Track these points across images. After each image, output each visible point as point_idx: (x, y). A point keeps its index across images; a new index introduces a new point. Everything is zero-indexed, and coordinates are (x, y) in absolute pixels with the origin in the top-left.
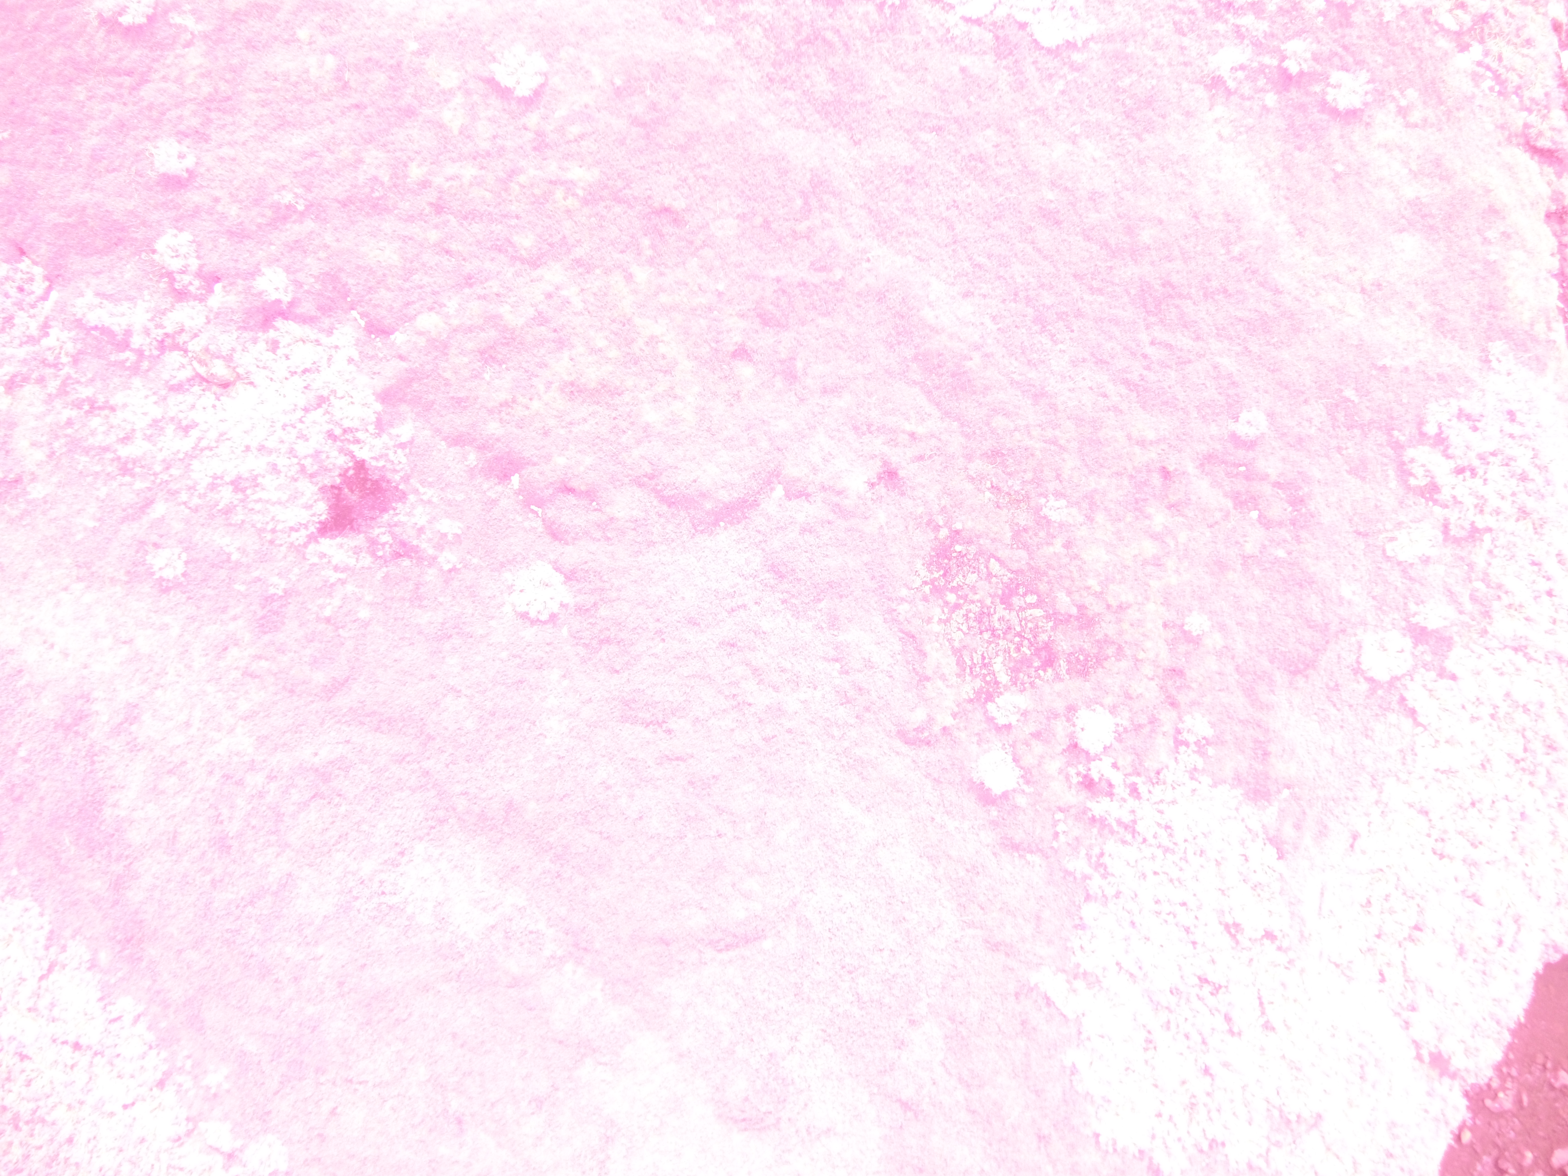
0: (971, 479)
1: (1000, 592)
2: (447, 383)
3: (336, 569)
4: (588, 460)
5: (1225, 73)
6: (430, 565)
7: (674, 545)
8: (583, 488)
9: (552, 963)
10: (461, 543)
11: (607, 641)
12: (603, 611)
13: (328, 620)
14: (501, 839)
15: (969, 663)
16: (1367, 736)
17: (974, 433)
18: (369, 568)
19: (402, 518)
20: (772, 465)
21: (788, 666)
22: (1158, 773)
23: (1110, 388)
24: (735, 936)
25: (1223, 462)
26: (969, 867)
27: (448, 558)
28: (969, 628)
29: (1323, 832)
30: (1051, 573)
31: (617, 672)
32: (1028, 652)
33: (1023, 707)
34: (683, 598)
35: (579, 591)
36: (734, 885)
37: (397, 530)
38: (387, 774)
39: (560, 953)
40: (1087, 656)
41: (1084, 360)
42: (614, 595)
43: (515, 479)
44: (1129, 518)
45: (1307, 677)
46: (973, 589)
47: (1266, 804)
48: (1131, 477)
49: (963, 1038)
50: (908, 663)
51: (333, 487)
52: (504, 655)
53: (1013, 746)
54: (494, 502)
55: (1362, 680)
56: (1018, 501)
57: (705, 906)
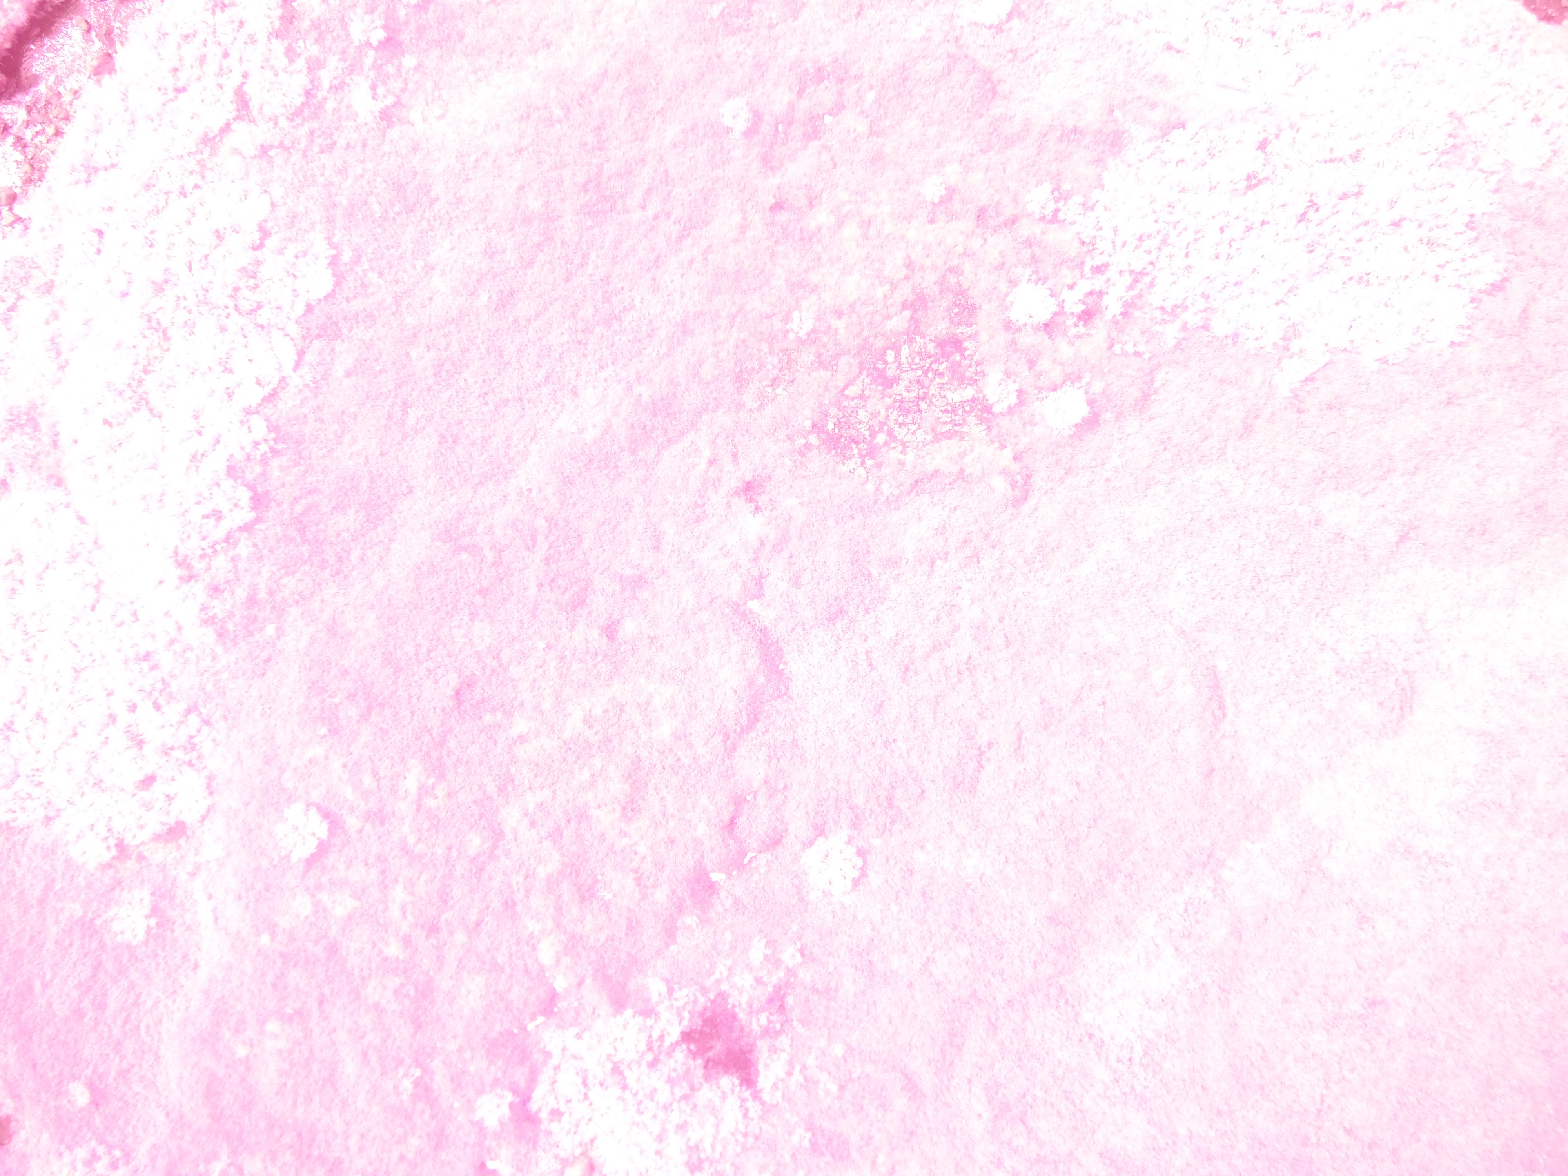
0: (762, 406)
1: (880, 388)
2: (611, 938)
3: (790, 1074)
4: (704, 800)
5: (377, 106)
6: (795, 975)
7: (798, 719)
8: (731, 808)
9: (1220, 892)
10: (775, 941)
11: (890, 799)
12: (860, 800)
13: (842, 1088)
14: (1086, 931)
15: (949, 427)
16: (1067, 25)
17: (715, 399)
18: (792, 1039)
19: (744, 999)
20: (727, 610)
21: (933, 614)
22: (1083, 243)
23: (685, 255)
24: (1210, 698)
25: (772, 147)
26: (1161, 447)
27: (790, 956)
28: (914, 423)
29: (1161, 80)
30: (865, 333)
31: (923, 792)
32: (945, 365)
33: (1001, 375)
34: (853, 715)
35: (836, 823)
36: (1157, 695)
37: (756, 1006)
38: (1007, 1044)
39: (1210, 883)
40: (955, 304)
41: (654, 279)
42: (843, 788)
43: (715, 877)
44: (819, 249)
45: (999, 81)
46: (874, 415)
47: (1126, 135)
48: (777, 242)
49: (1339, 472)
50: (943, 489)
51: (706, 1067)
52: (894, 908)
53: (1040, 390)
54: (737, 901)
55: (1008, 25)
56: (789, 361)
57: (1176, 727)
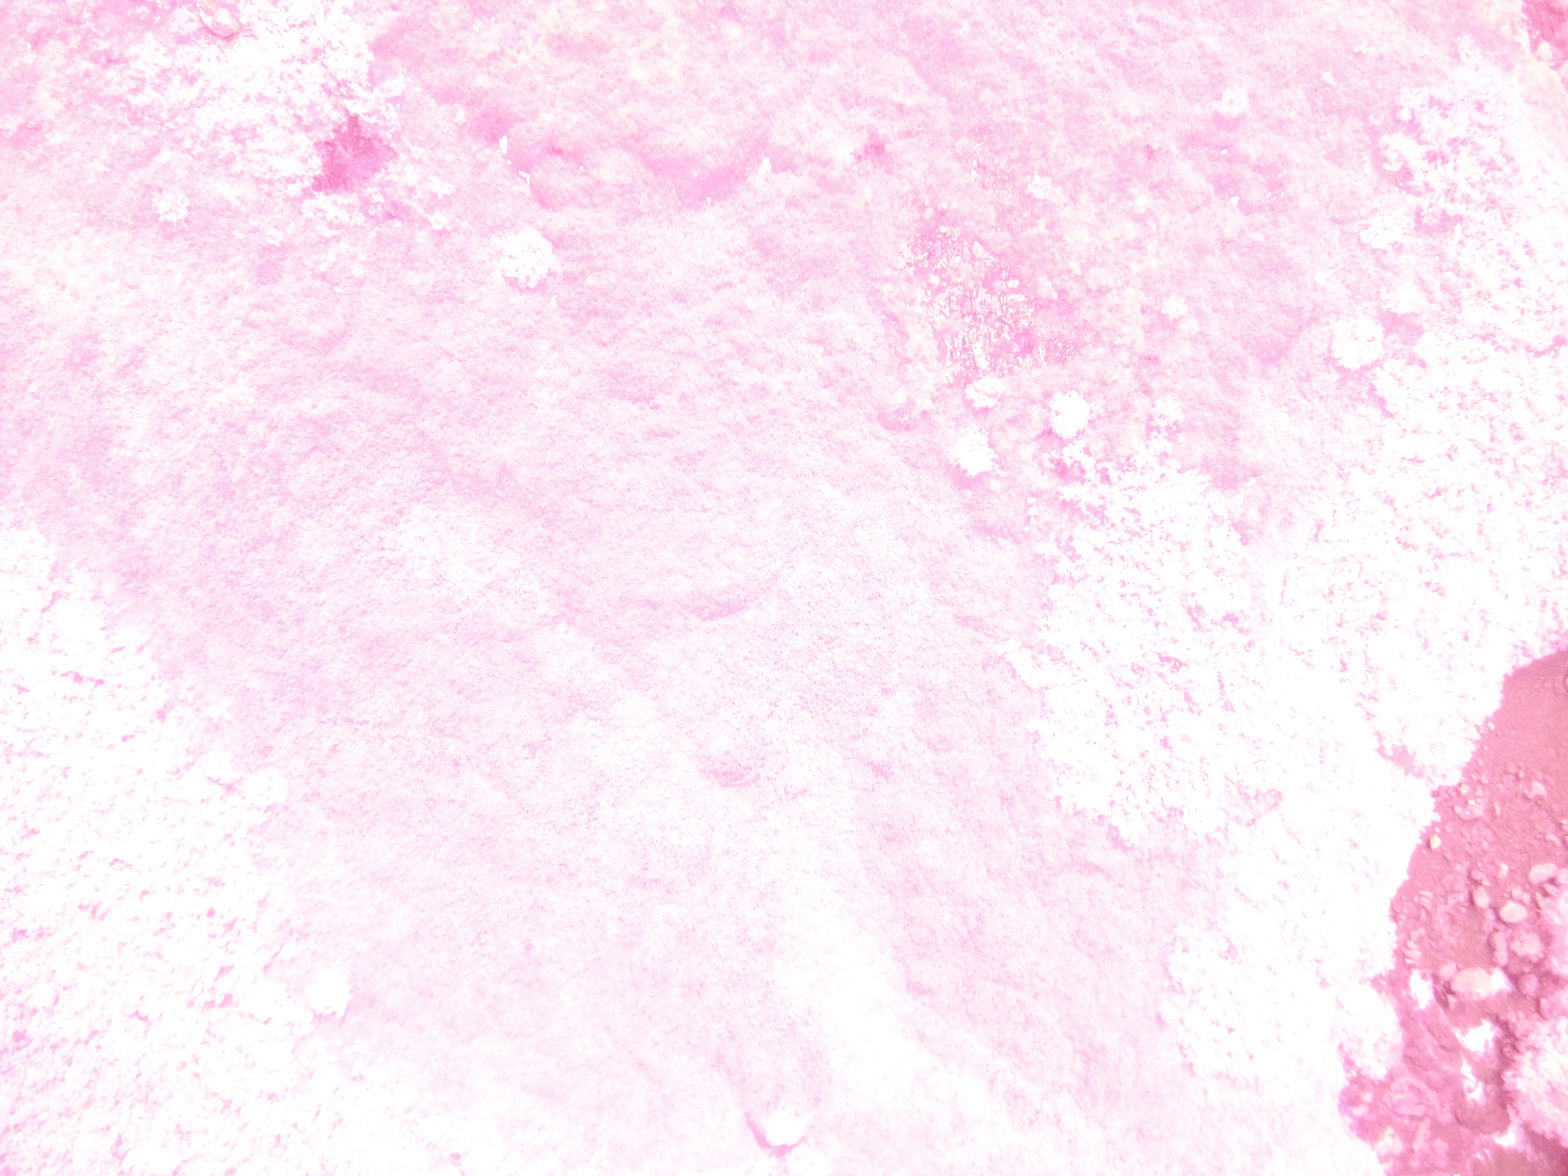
0: (958, 158)
1: (983, 275)
2: (437, 36)
3: (331, 225)
4: (575, 118)
6: (421, 228)
7: (660, 217)
8: (570, 148)
9: (546, 621)
10: (450, 205)
11: (595, 312)
12: (591, 281)
13: (323, 277)
14: (495, 503)
15: (950, 347)
16: (1336, 427)
17: (962, 107)
18: (362, 227)
19: (394, 177)
20: (759, 132)
21: (773, 346)
22: (1128, 459)
23: (1097, 62)
24: (718, 604)
25: (1207, 144)
26: (942, 547)
27: (439, 219)
28: (951, 311)
29: (1287, 522)
30: (1034, 256)
31: (605, 345)
32: (1008, 338)
33: (1000, 391)
34: (670, 273)
35: (567, 259)
36: (717, 556)
37: (389, 190)
38: (384, 433)
39: (552, 613)
40: (1065, 343)
41: (1073, 34)
42: (600, 263)
43: (504, 142)
44: (1112, 200)
45: (1279, 366)
46: (957, 271)
47: (1233, 492)
48: (1116, 156)
49: (932, 704)
50: (890, 346)
51: (327, 143)
52: (494, 321)
53: (990, 430)
54: (483, 166)
55: (1333, 370)
56: (1004, 179)
57: (689, 574)
